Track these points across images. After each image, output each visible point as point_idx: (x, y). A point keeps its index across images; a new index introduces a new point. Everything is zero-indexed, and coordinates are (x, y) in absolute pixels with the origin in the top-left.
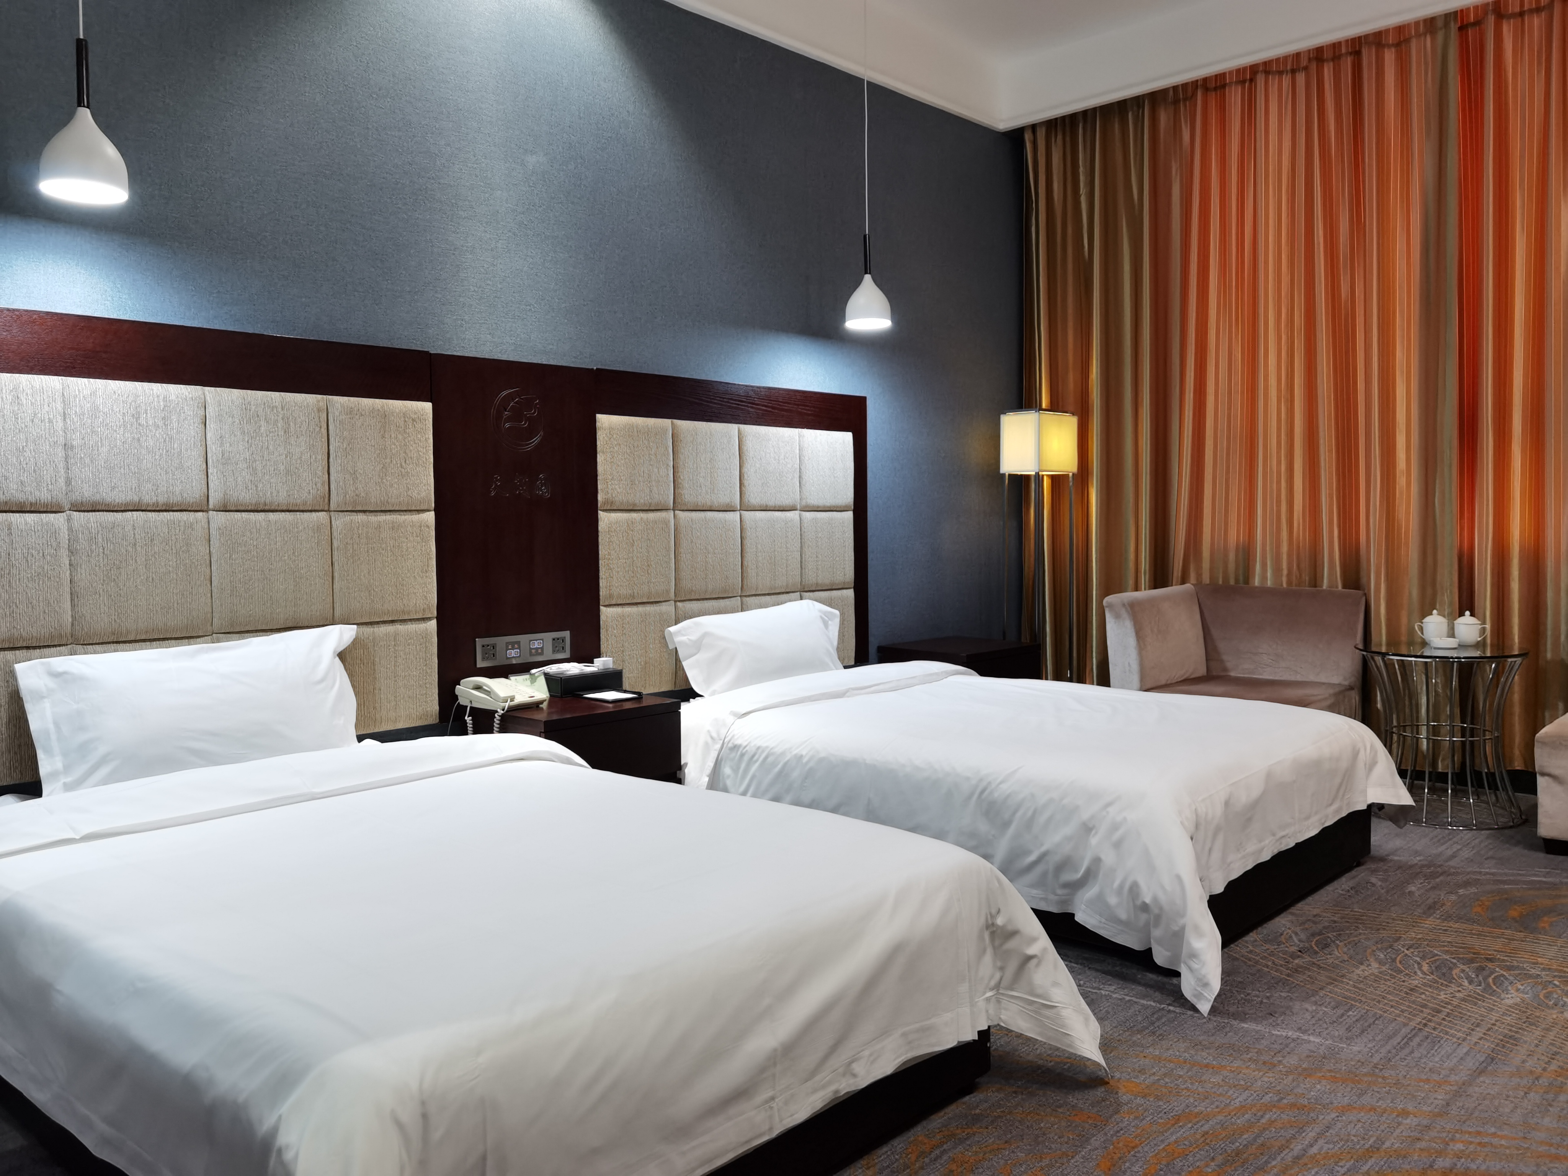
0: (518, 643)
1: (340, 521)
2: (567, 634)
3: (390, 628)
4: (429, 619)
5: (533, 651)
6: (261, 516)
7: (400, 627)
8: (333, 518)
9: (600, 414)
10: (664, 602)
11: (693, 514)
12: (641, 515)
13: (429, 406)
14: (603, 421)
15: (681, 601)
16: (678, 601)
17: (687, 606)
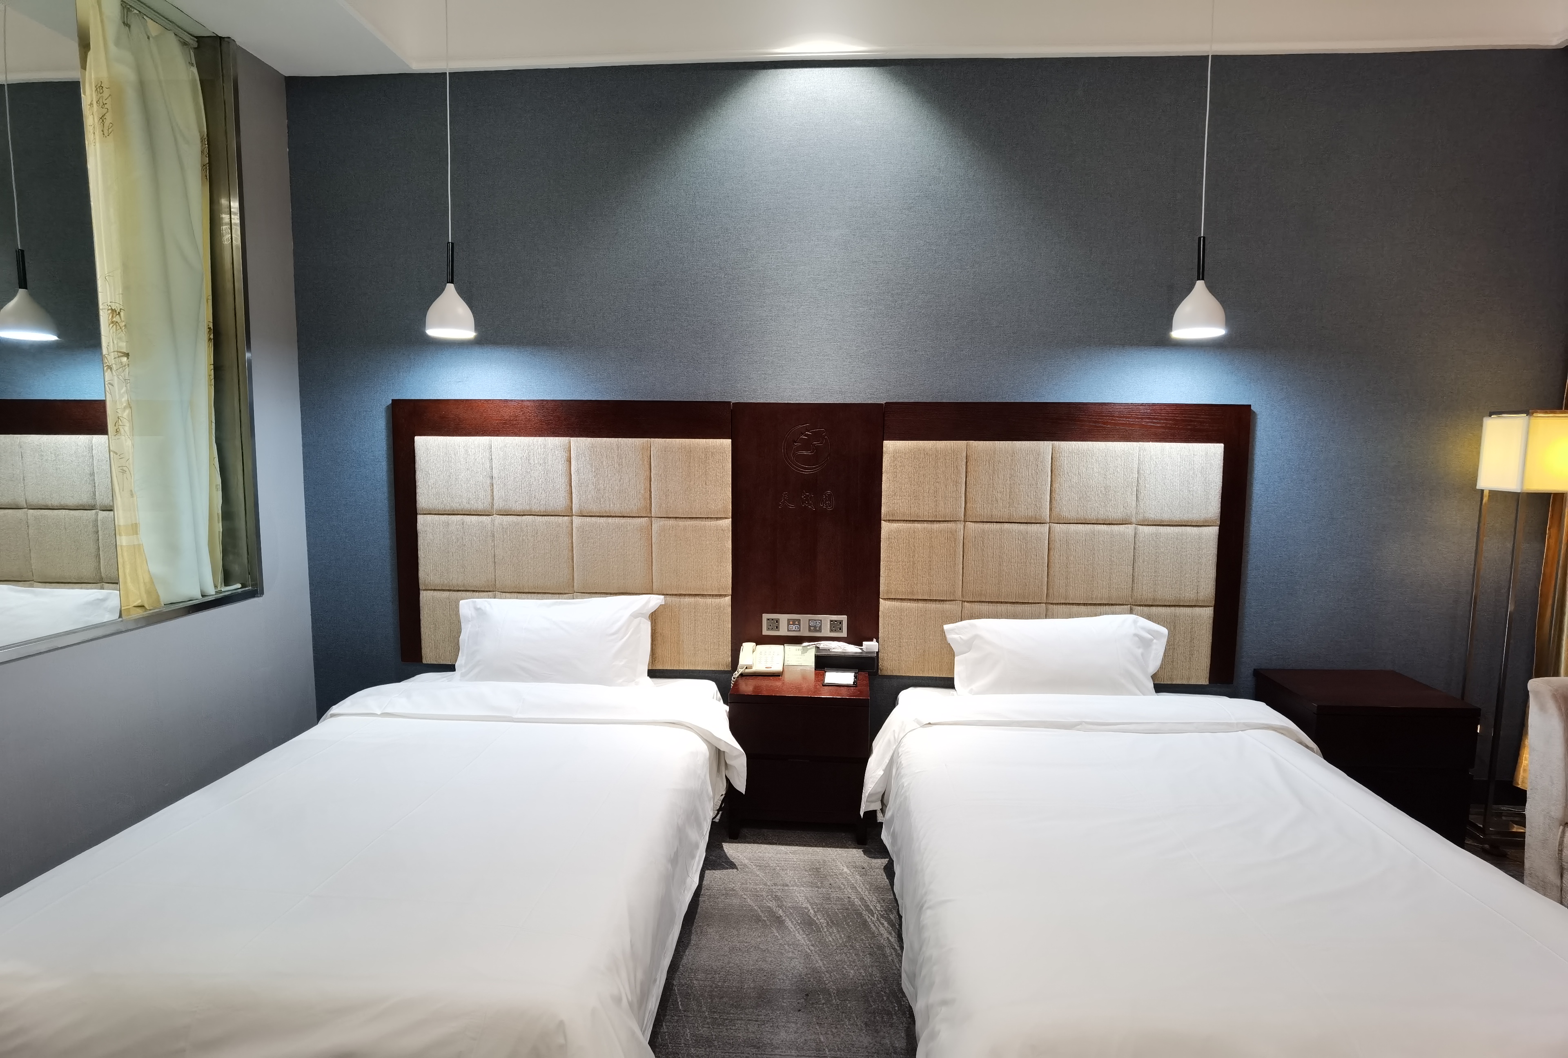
0: (799, 620)
1: (657, 525)
2: (844, 618)
3: (692, 600)
4: (725, 596)
5: (812, 628)
6: (602, 520)
7: (700, 600)
8: (653, 522)
9: (887, 440)
10: (946, 601)
11: (987, 526)
12: (925, 525)
13: (728, 442)
14: (889, 446)
15: (968, 602)
16: (964, 601)
17: (977, 607)
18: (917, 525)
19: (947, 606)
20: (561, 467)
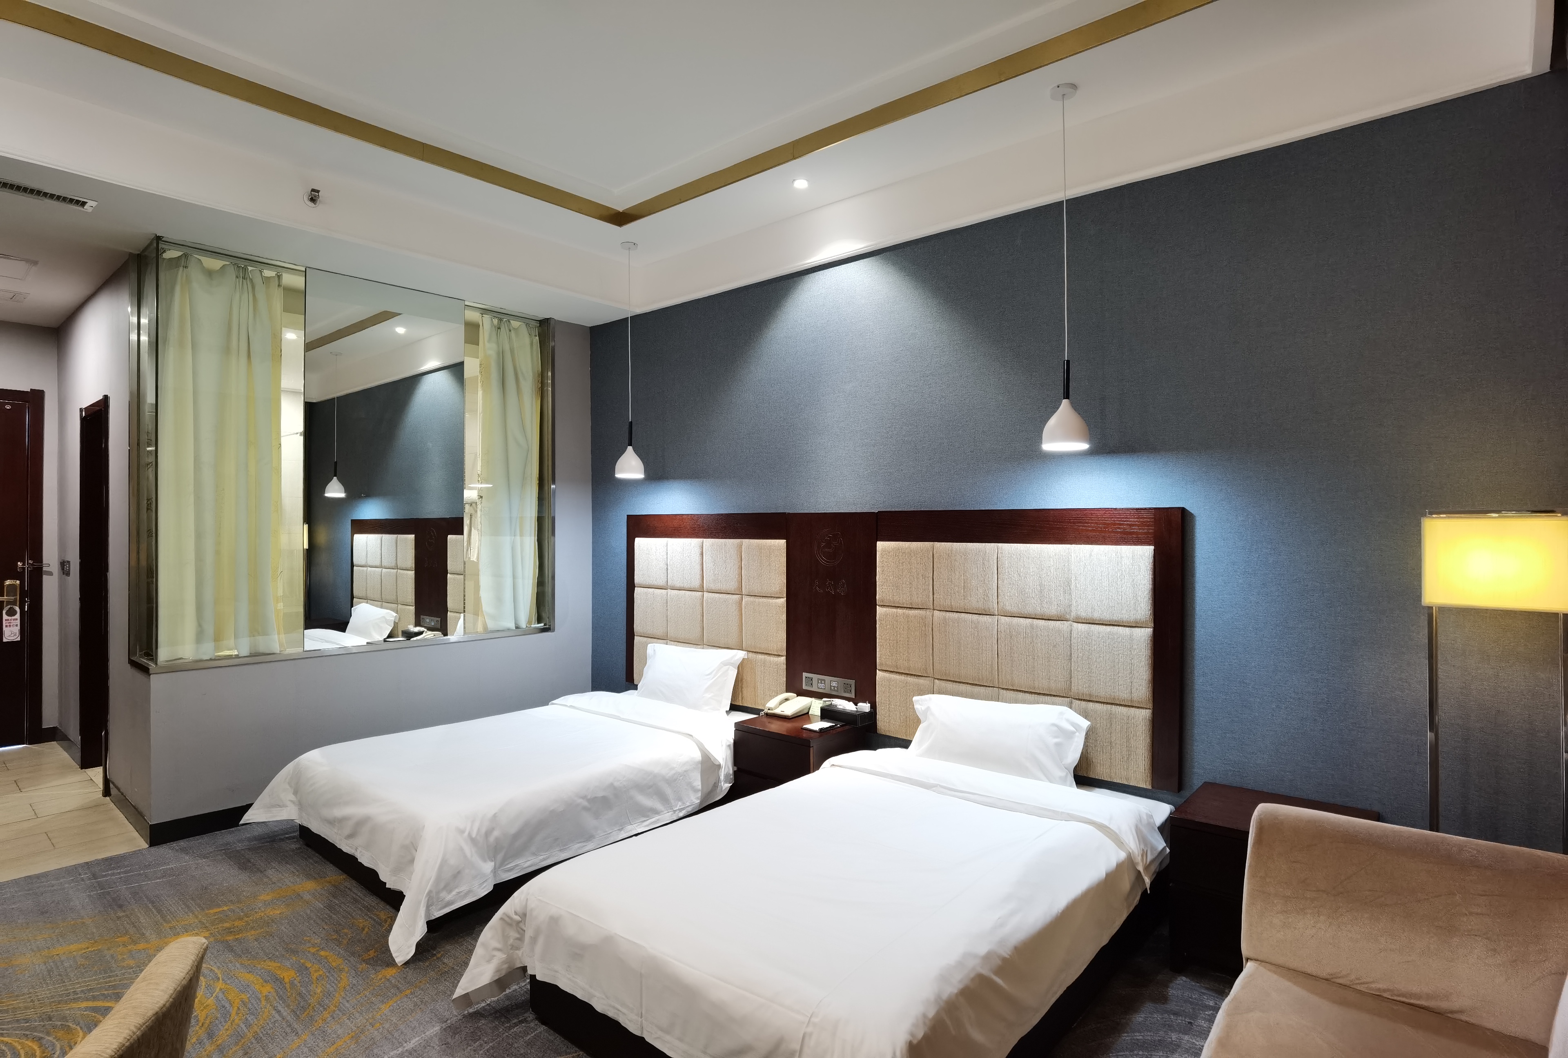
0: (824, 680)
1: (745, 600)
2: (852, 682)
3: (764, 657)
4: (782, 656)
5: (832, 688)
6: (719, 595)
7: (767, 657)
8: (743, 598)
9: (879, 541)
10: (922, 676)
11: (948, 614)
12: (905, 611)
13: (783, 542)
14: (880, 545)
15: (938, 679)
16: (936, 679)
17: (943, 684)
18: (900, 611)
19: (921, 681)
20: (697, 558)
